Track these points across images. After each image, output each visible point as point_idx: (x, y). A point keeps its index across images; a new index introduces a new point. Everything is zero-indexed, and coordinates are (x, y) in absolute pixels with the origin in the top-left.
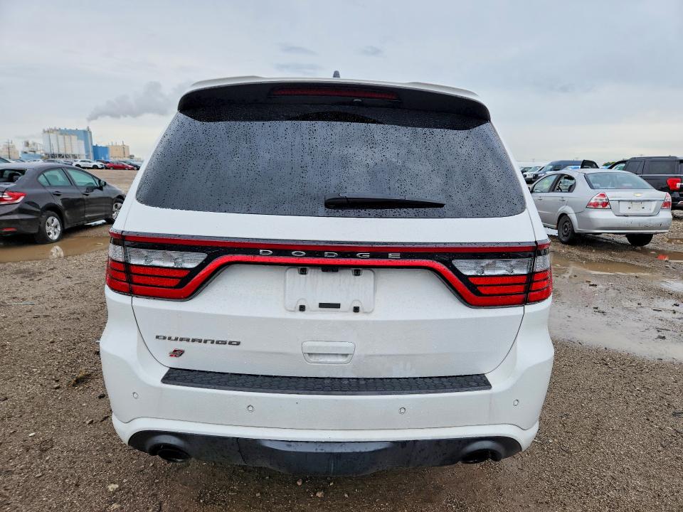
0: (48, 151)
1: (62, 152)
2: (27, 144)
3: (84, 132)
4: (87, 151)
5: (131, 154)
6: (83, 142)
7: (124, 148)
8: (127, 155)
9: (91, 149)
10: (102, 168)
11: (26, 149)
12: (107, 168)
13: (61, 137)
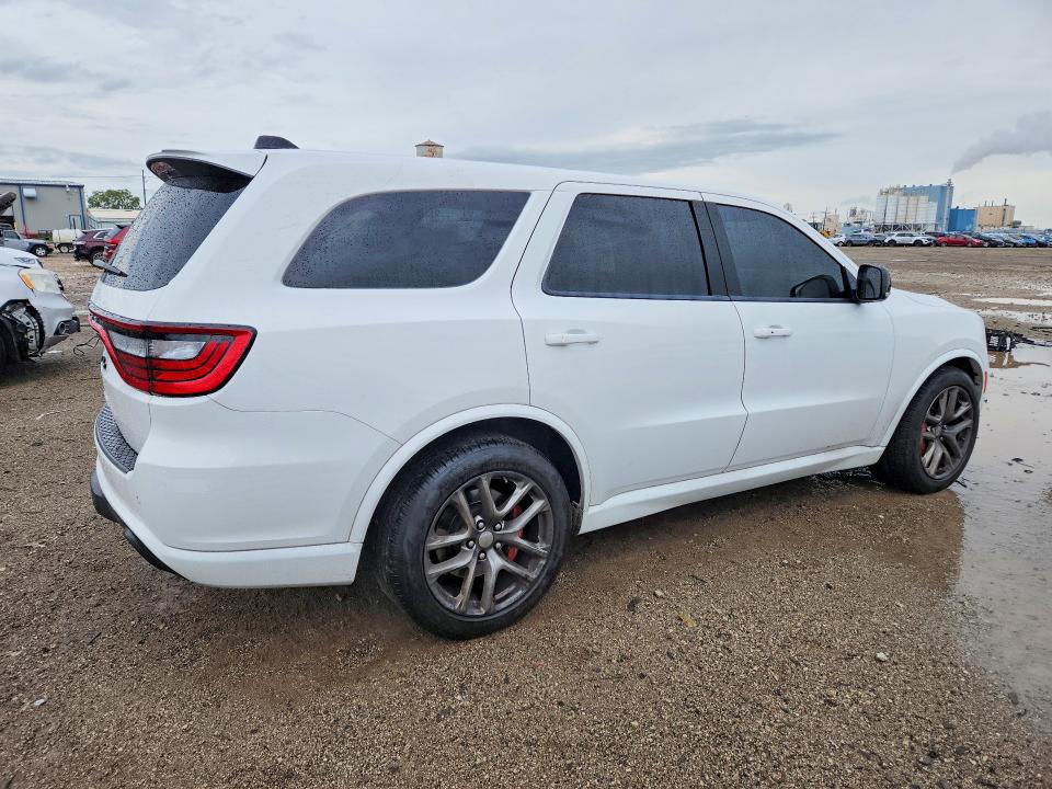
0: (880, 221)
1: (900, 222)
2: (854, 213)
3: (942, 188)
4: (939, 218)
5: (1016, 219)
6: (935, 205)
7: (1006, 209)
8: (1007, 223)
9: (946, 215)
10: (929, 245)
11: (851, 220)
12: (938, 244)
13: (903, 200)
